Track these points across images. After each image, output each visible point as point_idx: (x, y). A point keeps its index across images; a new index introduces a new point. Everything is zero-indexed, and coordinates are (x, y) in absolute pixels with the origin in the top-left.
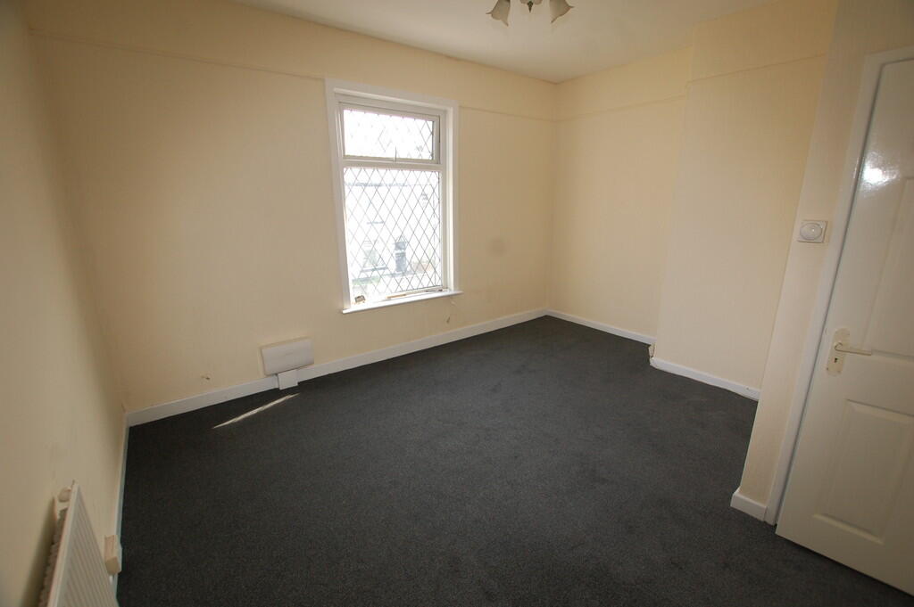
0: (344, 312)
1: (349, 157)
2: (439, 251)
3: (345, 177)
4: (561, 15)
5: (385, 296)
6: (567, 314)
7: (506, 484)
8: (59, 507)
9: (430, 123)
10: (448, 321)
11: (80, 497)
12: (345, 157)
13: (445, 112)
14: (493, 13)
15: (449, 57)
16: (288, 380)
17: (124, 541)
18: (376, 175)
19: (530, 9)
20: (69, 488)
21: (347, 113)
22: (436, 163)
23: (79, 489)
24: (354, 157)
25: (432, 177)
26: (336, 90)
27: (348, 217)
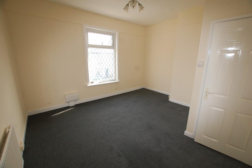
0: (88, 86)
1: (89, 45)
2: (114, 70)
3: (88, 50)
4: (142, 9)
5: (99, 82)
6: (149, 88)
7: (127, 129)
8: (8, 130)
9: (111, 36)
10: (116, 89)
11: (13, 128)
12: (88, 45)
13: (115, 34)
14: (124, 9)
15: (116, 19)
16: (72, 104)
17: (25, 143)
18: (97, 50)
19: (133, 8)
20: (10, 125)
21: (89, 33)
22: (113, 47)
23: (13, 126)
24: (91, 45)
25: (112, 51)
26: (86, 27)
27: (89, 61)
